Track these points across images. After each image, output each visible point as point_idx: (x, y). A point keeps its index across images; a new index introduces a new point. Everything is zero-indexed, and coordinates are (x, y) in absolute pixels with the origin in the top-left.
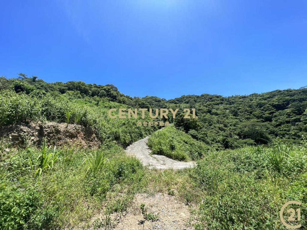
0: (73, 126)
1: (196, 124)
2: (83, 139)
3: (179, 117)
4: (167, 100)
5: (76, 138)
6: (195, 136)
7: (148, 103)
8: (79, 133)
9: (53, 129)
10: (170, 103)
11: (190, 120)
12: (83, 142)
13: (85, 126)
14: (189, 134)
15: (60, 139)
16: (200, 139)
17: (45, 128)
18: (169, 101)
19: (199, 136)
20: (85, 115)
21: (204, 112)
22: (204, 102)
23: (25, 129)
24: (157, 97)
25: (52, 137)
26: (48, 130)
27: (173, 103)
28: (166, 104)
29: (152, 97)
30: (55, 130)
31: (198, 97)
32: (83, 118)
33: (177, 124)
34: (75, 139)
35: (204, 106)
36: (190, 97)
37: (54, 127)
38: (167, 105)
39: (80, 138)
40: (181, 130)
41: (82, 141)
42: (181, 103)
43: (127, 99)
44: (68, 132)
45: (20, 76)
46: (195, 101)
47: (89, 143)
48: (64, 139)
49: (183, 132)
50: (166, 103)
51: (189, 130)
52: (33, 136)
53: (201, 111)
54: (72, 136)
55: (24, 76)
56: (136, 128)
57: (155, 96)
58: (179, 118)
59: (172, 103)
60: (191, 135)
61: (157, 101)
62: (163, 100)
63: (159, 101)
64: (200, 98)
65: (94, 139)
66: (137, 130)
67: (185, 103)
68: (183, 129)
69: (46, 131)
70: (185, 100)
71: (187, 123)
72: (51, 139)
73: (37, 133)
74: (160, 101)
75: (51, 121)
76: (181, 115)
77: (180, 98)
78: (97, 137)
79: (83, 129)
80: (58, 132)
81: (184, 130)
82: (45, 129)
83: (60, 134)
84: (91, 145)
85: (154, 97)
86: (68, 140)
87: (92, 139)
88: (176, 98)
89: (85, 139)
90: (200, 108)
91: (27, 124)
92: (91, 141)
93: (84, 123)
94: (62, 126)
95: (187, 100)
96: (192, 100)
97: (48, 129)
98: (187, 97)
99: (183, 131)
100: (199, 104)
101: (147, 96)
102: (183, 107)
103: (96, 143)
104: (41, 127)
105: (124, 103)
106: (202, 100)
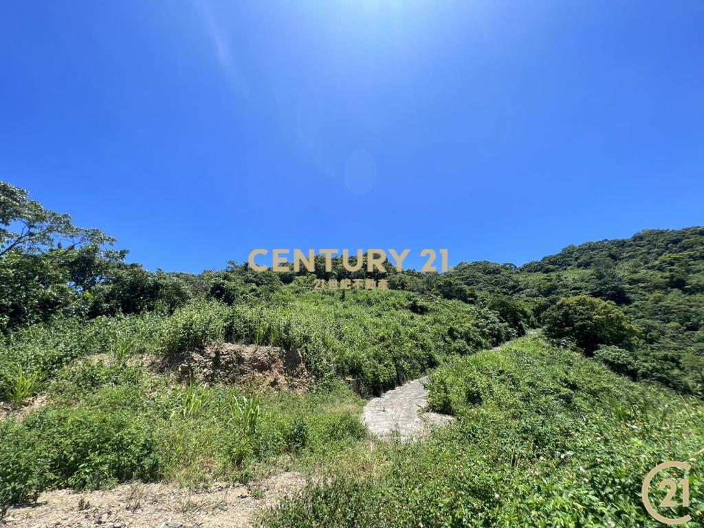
0: (265, 349)
1: (622, 328)
2: (281, 373)
3: (553, 310)
4: (519, 265)
5: (268, 371)
6: (624, 366)
7: (461, 282)
8: (274, 361)
9: (234, 356)
10: (530, 271)
11: (594, 317)
12: (282, 379)
13: (287, 348)
14: (596, 360)
15: (243, 372)
16: (645, 375)
17: (223, 354)
18: (526, 266)
19: (643, 365)
20: (287, 328)
21: (656, 287)
22: (649, 257)
23: (196, 356)
24: (488, 263)
25: (232, 369)
26: (226, 358)
27: (540, 270)
28: (515, 277)
29: (476, 264)
30: (237, 358)
31: (622, 244)
32: (285, 335)
33: (549, 330)
34: (267, 373)
35: (649, 268)
36: (592, 247)
37: (235, 353)
38: (521, 279)
39: (276, 371)
40: (565, 347)
41: (279, 376)
42: (565, 269)
43: (409, 277)
44: (256, 360)
45: (229, 265)
46: (614, 257)
47: (291, 380)
48: (249, 372)
49: (575, 354)
50: (517, 273)
51: (598, 348)
52: (205, 367)
53: (643, 285)
54: (262, 367)
55: (233, 264)
56: (417, 346)
57: (483, 260)
58: (554, 314)
59: (535, 272)
60: (606, 362)
61: (489, 273)
62: (507, 266)
63: (496, 271)
64: (631, 245)
65: (302, 372)
66: (419, 352)
67: (579, 266)
68: (574, 345)
69: (224, 359)
70: (576, 259)
71: (583, 327)
72: (230, 372)
73: (211, 363)
74: (498, 270)
75: (233, 343)
76: (558, 303)
77: (560, 254)
78: (309, 369)
79: (284, 354)
80: (240, 360)
81: (577, 346)
82: (223, 357)
83: (244, 364)
84: (296, 383)
85: (479, 264)
86: (257, 374)
87: (298, 373)
88: (547, 255)
89: (285, 372)
90: (635, 276)
91: (201, 350)
92: (297, 376)
93: (284, 343)
94: (248, 351)
95: (583, 258)
96: (600, 256)
97: (227, 356)
98: (582, 250)
99: (574, 350)
100: (631, 262)
101: (461, 264)
102: (570, 278)
103: (304, 380)
104: (217, 353)
105: (403, 289)
106: (640, 252)
